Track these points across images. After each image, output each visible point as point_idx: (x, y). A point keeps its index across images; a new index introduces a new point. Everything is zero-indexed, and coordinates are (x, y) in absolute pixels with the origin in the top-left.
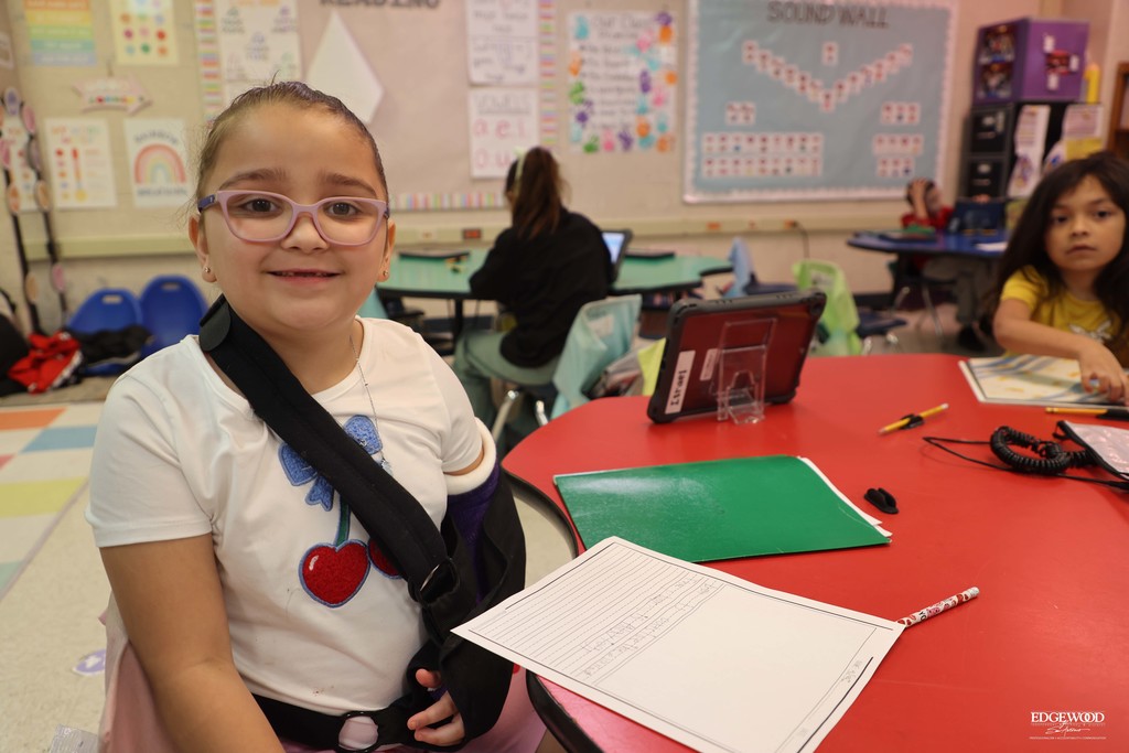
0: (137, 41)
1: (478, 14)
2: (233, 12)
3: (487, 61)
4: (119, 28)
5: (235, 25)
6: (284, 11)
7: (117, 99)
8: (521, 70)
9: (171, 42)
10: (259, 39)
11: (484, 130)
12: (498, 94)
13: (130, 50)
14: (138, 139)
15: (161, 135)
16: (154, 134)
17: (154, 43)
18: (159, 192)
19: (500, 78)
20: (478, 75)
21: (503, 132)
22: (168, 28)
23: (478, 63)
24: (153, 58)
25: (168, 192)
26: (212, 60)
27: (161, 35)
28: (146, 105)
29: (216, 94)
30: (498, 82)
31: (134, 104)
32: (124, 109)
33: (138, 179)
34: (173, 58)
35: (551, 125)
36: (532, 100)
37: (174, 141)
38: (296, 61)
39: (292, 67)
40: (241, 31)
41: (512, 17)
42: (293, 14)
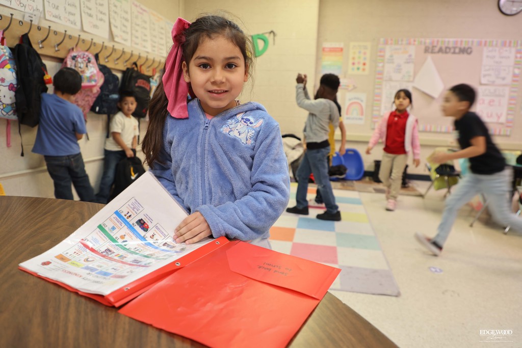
0: (356, 66)
1: (488, 57)
2: (391, 56)
3: (489, 75)
4: (351, 61)
5: (391, 61)
6: (410, 56)
7: (346, 86)
8: (504, 79)
9: (367, 67)
10: (399, 66)
11: (483, 103)
12: (492, 88)
13: (353, 69)
14: (350, 100)
15: (358, 99)
16: (355, 98)
17: (361, 67)
18: (353, 119)
19: (494, 82)
20: (484, 81)
21: (491, 104)
22: (367, 62)
23: (485, 76)
24: (360, 72)
25: (356, 119)
26: (381, 73)
27: (364, 64)
28: (355, 88)
29: (380, 85)
30: (493, 83)
31: (351, 88)
32: (347, 89)
33: (347, 114)
34: (367, 72)
35: (513, 102)
36: (507, 91)
37: (362, 101)
38: (412, 74)
39: (410, 76)
40: (393, 63)
41: (502, 57)
42: (413, 57)
